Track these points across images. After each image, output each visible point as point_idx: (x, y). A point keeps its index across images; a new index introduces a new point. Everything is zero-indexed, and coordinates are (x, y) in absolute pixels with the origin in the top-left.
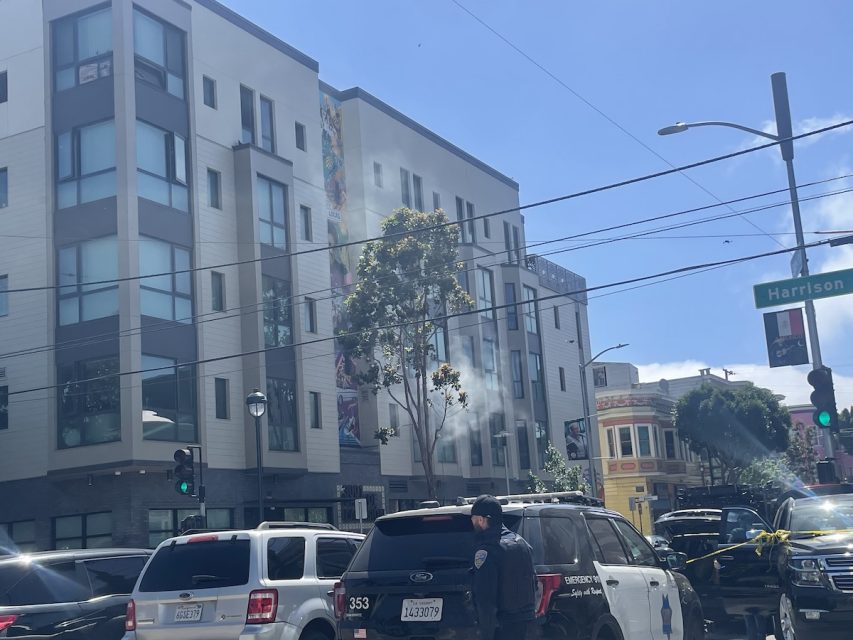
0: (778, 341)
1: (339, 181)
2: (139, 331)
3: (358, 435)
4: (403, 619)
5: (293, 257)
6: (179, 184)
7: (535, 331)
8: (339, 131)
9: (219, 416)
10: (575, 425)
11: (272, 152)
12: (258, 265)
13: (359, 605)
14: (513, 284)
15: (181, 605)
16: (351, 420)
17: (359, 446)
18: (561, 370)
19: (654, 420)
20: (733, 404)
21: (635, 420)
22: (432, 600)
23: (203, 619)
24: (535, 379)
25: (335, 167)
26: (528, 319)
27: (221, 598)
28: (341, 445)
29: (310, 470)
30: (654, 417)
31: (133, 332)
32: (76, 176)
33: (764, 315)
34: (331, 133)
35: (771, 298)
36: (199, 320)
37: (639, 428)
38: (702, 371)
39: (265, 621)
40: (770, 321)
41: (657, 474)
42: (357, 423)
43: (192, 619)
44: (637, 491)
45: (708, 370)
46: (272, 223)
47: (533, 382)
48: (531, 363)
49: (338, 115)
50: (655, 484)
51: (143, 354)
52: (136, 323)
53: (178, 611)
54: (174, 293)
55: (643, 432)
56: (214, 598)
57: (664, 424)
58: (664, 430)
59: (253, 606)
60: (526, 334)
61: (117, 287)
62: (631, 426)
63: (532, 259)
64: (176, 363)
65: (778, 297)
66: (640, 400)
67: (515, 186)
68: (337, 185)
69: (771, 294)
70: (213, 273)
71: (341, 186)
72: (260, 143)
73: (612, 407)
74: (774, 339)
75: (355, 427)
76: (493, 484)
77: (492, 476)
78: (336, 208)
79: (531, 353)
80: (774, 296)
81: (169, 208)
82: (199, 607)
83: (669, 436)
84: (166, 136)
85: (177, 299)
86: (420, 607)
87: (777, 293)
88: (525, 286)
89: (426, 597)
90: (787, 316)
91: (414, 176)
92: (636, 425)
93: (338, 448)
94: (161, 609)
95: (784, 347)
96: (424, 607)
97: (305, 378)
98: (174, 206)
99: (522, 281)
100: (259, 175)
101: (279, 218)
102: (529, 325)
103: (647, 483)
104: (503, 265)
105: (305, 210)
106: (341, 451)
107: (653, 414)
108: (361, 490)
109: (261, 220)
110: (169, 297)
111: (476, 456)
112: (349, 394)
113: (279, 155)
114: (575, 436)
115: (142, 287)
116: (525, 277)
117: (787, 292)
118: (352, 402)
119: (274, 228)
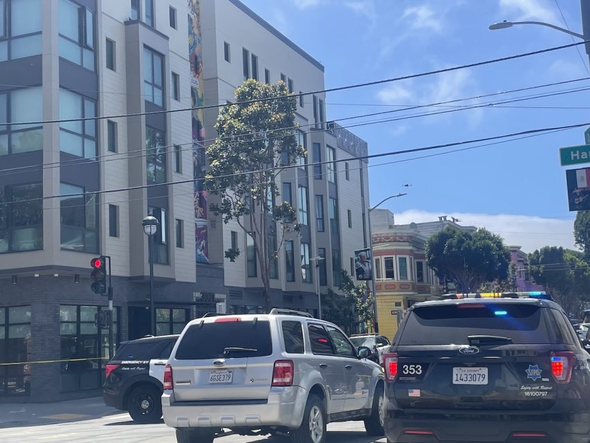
0: (577, 191)
1: (198, 55)
2: (59, 165)
3: (207, 254)
4: (454, 382)
5: (167, 114)
6: (88, 48)
7: (333, 181)
8: (198, 15)
9: (111, 235)
10: (363, 253)
11: (152, 27)
12: (143, 118)
13: (412, 371)
14: (319, 144)
15: (214, 371)
16: (202, 242)
17: (207, 263)
18: (349, 211)
19: (411, 253)
20: (472, 242)
21: (396, 252)
22: (478, 368)
23: (234, 382)
24: (333, 218)
25: (195, 44)
26: (329, 171)
27: (249, 365)
28: (197, 262)
29: (177, 279)
30: (411, 250)
31: (54, 165)
32: (7, 37)
33: (567, 171)
34: (192, 16)
35: (572, 159)
36: (102, 159)
37: (400, 258)
38: (440, 218)
39: (285, 385)
40: (571, 175)
41: (412, 293)
42: (207, 245)
43: (225, 381)
44: (396, 306)
45: (445, 217)
46: (153, 85)
47: (331, 220)
48: (330, 204)
49: (198, 3)
50: (409, 301)
51: (61, 182)
52: (56, 158)
53: (211, 375)
54: (84, 136)
55: (403, 261)
56: (244, 366)
57: (416, 256)
58: (416, 260)
59: (276, 372)
60: (327, 183)
61: (41, 127)
62: (394, 256)
63: (331, 125)
64: (84, 192)
65: (578, 158)
66: (401, 237)
67: (322, 68)
68: (196, 58)
69: (573, 155)
70: (109, 122)
71: (199, 60)
72: (144, 19)
73: (381, 242)
74: (574, 190)
75: (205, 249)
76: (301, 296)
77: (302, 290)
78: (195, 76)
79: (330, 198)
80: (575, 157)
81: (81, 67)
82: (230, 372)
83: (420, 265)
84: (79, 9)
85: (86, 140)
86: (468, 373)
87: (577, 155)
88: (328, 146)
89: (473, 366)
90: (584, 173)
91: (252, 55)
92: (398, 256)
93: (195, 264)
94: (197, 374)
95: (581, 195)
96: (472, 373)
97: (175, 208)
98: (84, 66)
99: (325, 142)
100: (145, 46)
101: (158, 81)
102: (330, 176)
103: (404, 300)
104: (312, 129)
105: (175, 76)
106: (197, 266)
107: (411, 248)
108: (214, 296)
109: (145, 81)
110: (80, 139)
111: (290, 274)
112: (201, 223)
113: (157, 29)
114: (362, 262)
115: (61, 129)
116: (328, 139)
117: (586, 154)
118: (203, 229)
119: (155, 88)
